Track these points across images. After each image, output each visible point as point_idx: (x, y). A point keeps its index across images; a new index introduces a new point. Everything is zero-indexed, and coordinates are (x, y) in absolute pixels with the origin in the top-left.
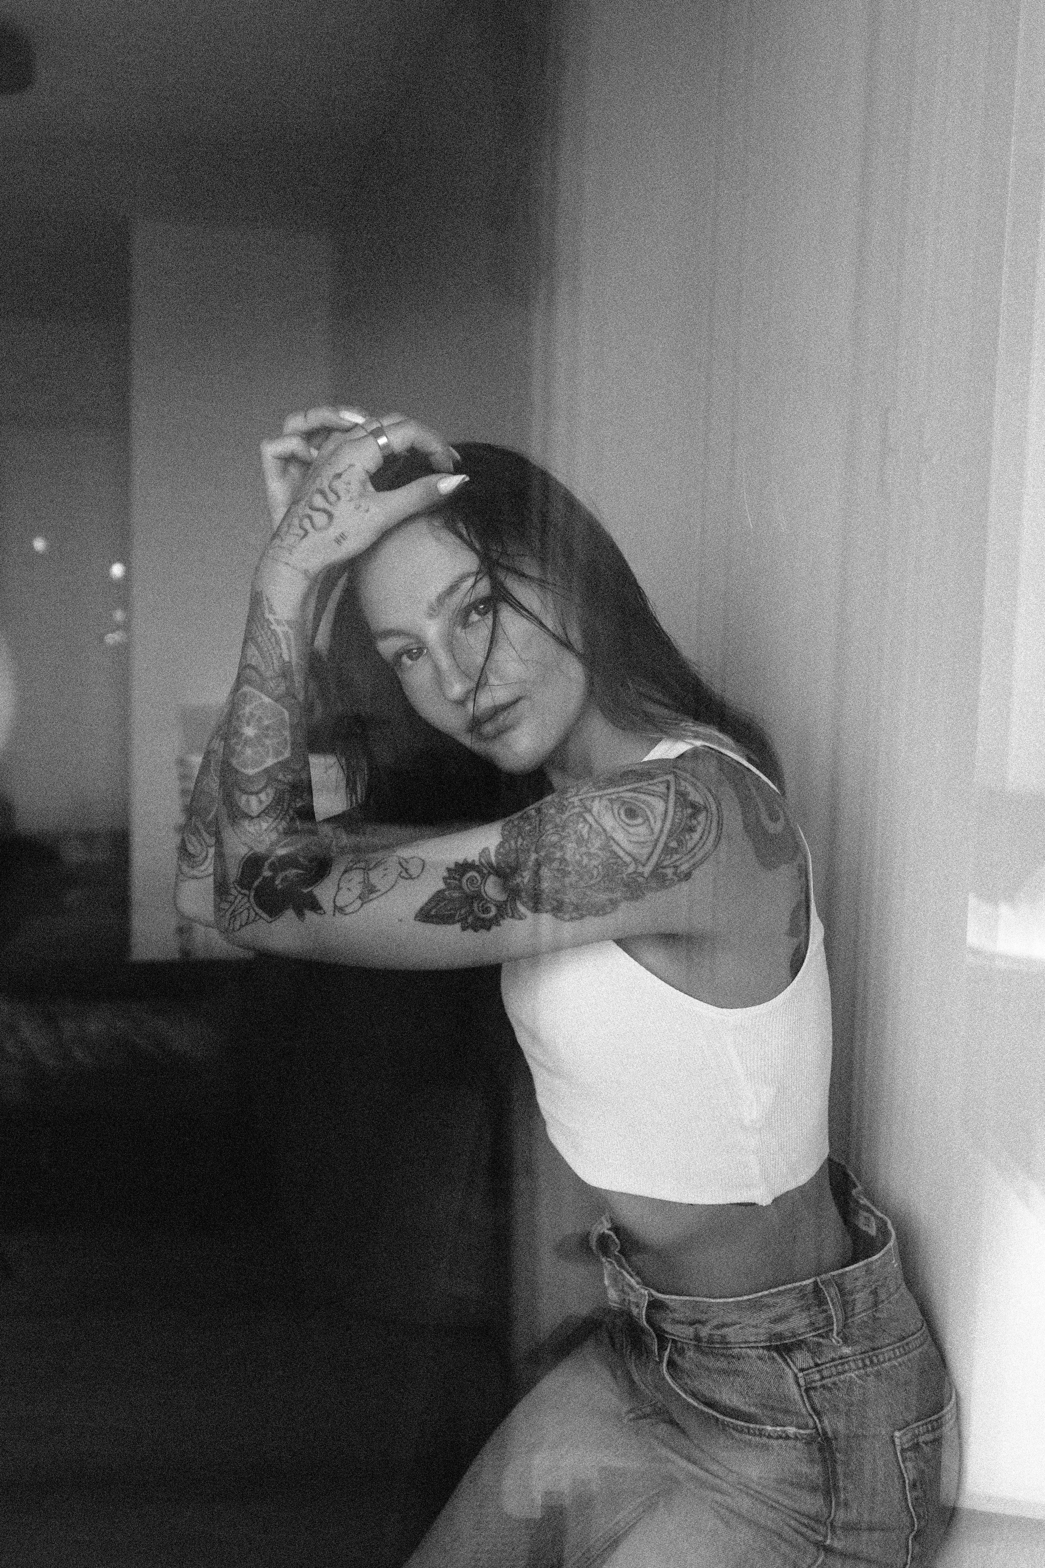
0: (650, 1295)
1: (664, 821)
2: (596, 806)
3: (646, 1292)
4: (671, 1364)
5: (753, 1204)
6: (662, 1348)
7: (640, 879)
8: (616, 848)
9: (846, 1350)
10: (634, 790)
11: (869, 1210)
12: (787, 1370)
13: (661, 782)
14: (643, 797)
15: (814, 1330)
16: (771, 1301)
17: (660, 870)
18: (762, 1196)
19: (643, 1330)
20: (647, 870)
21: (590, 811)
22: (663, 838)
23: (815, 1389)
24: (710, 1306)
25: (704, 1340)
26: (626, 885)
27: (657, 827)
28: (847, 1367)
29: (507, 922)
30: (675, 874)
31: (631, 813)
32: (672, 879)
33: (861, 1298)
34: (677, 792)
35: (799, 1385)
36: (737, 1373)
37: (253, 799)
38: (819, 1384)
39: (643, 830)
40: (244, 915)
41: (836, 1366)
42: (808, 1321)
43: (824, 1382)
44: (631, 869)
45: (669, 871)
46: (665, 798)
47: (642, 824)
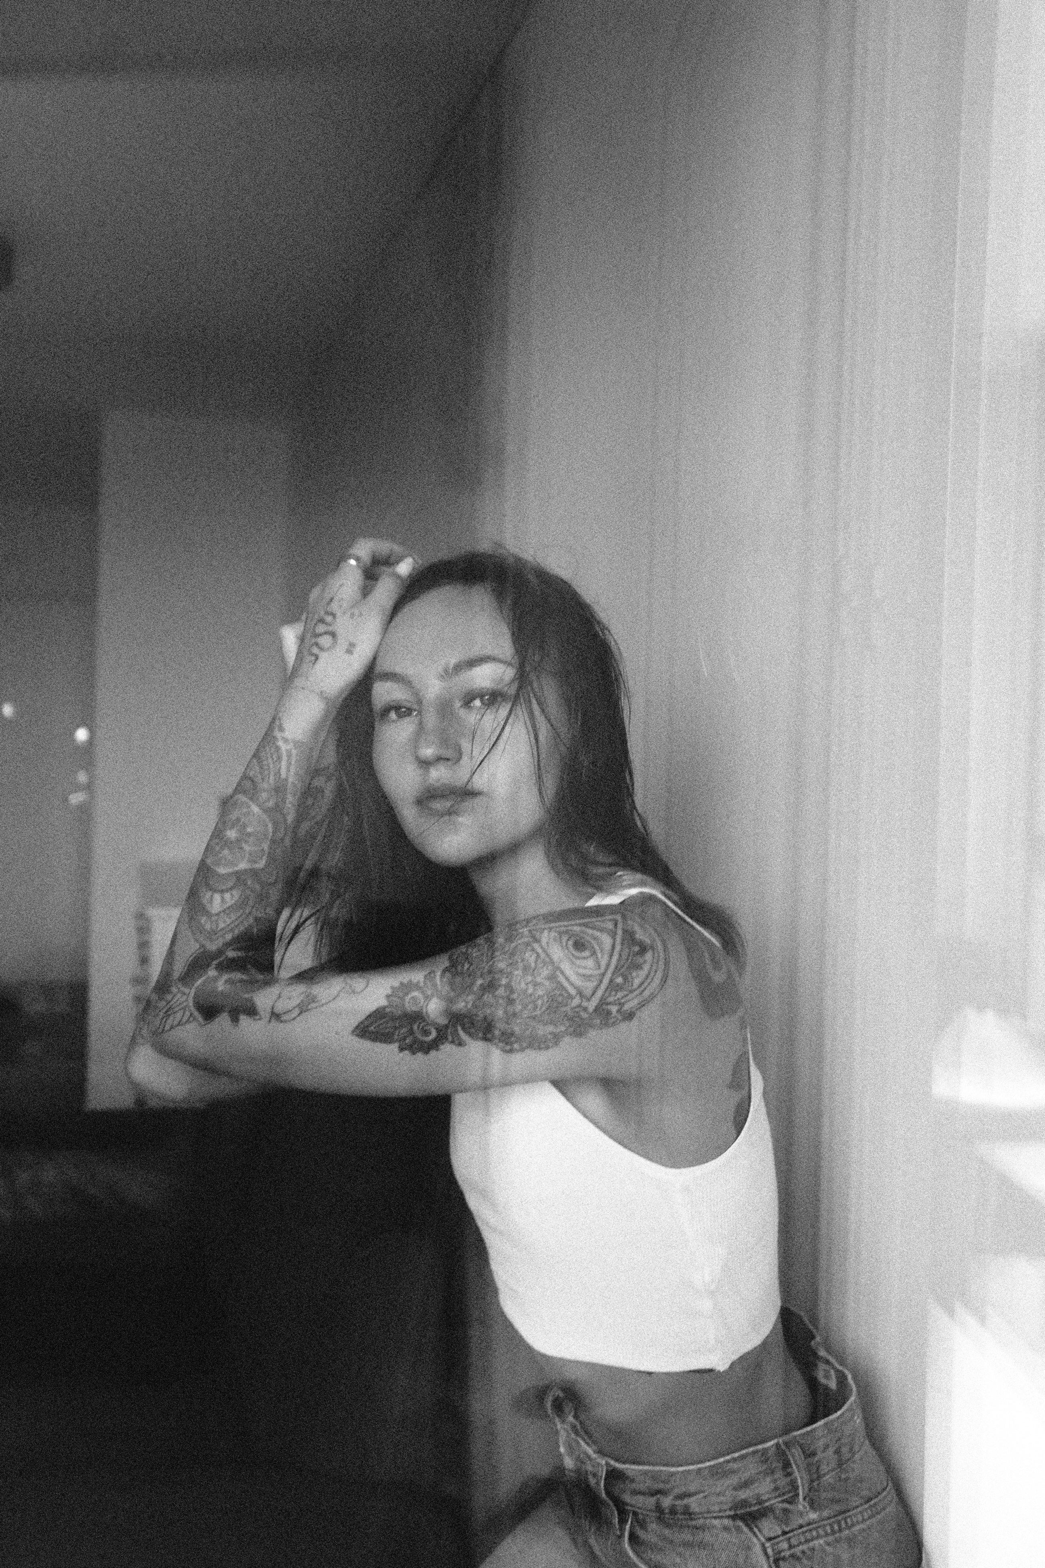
0: (607, 1464)
1: (611, 956)
2: (545, 937)
3: (604, 1462)
4: (633, 1538)
5: (711, 1371)
6: (622, 1521)
7: (584, 1015)
8: (561, 979)
9: (813, 1516)
10: (584, 925)
11: (827, 1362)
12: (755, 1540)
13: (610, 920)
14: (590, 931)
15: (779, 1496)
16: (735, 1466)
17: (604, 1006)
18: (719, 1361)
19: (602, 1502)
20: (592, 1005)
21: (537, 941)
22: (609, 975)
23: (784, 1559)
24: (673, 1474)
25: (667, 1511)
26: (571, 1019)
27: (603, 963)
28: (814, 1533)
29: (447, 1048)
30: (619, 1011)
31: (579, 945)
32: (616, 1016)
33: (827, 1459)
34: (625, 931)
35: (766, 1554)
36: (702, 1545)
37: (217, 897)
38: (787, 1553)
39: (590, 963)
40: (179, 1015)
41: (803, 1533)
42: (772, 1486)
43: (792, 1551)
44: (576, 1001)
45: (614, 1009)
46: (613, 935)
47: (589, 957)
